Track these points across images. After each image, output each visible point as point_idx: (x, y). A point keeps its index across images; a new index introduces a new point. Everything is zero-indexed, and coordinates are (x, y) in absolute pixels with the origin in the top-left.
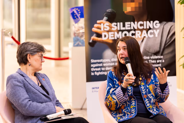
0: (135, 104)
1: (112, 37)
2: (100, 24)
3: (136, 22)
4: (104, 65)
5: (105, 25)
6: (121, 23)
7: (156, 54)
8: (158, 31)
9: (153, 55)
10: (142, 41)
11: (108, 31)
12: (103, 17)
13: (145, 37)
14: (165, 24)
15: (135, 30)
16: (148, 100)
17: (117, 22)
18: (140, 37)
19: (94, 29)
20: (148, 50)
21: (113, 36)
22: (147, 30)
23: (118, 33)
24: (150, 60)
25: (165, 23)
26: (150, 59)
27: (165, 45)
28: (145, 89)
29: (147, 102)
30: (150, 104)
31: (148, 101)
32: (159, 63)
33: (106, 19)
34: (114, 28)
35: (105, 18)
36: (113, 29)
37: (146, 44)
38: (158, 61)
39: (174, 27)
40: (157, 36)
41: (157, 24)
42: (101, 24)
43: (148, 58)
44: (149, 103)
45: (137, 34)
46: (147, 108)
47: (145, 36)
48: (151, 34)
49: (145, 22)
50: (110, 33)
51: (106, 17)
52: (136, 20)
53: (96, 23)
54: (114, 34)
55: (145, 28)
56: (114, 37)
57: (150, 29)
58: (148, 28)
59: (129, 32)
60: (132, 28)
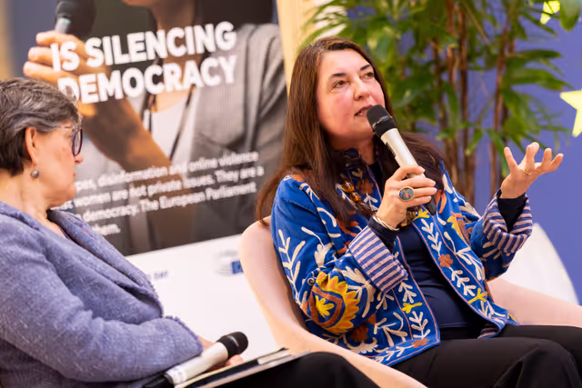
0: (415, 295)
1: (90, 93)
2: (47, 45)
3: (161, 33)
4: (79, 203)
5: (65, 47)
6: (116, 39)
7: (236, 145)
8: (233, 59)
9: (226, 151)
10: (188, 102)
11: (77, 73)
12: (56, 21)
13: (193, 86)
14: (252, 33)
15: (160, 62)
16: (461, 272)
17: (101, 37)
18: (179, 87)
19: (30, 68)
20: (207, 134)
21: (93, 88)
22: (199, 58)
23: (109, 77)
24: (218, 173)
25: (249, 28)
26: (219, 168)
27: (260, 110)
28: (437, 234)
29: (461, 281)
30: (474, 287)
31: (461, 276)
32: (246, 181)
33: (65, 27)
34: (94, 58)
35: (62, 23)
36: (91, 63)
37: (201, 113)
38: (245, 173)
39: (280, 44)
40: (230, 79)
41: (227, 36)
42: (49, 47)
43: (213, 163)
44: (467, 284)
45: (167, 77)
46: (470, 302)
47: (193, 80)
48: (212, 72)
49: (189, 30)
50: (84, 79)
51: (65, 17)
52: (159, 25)
53: (35, 44)
54: (96, 83)
55: (191, 52)
56: (97, 92)
57: (207, 54)
58: (200, 50)
59: (143, 72)
60: (152, 56)
